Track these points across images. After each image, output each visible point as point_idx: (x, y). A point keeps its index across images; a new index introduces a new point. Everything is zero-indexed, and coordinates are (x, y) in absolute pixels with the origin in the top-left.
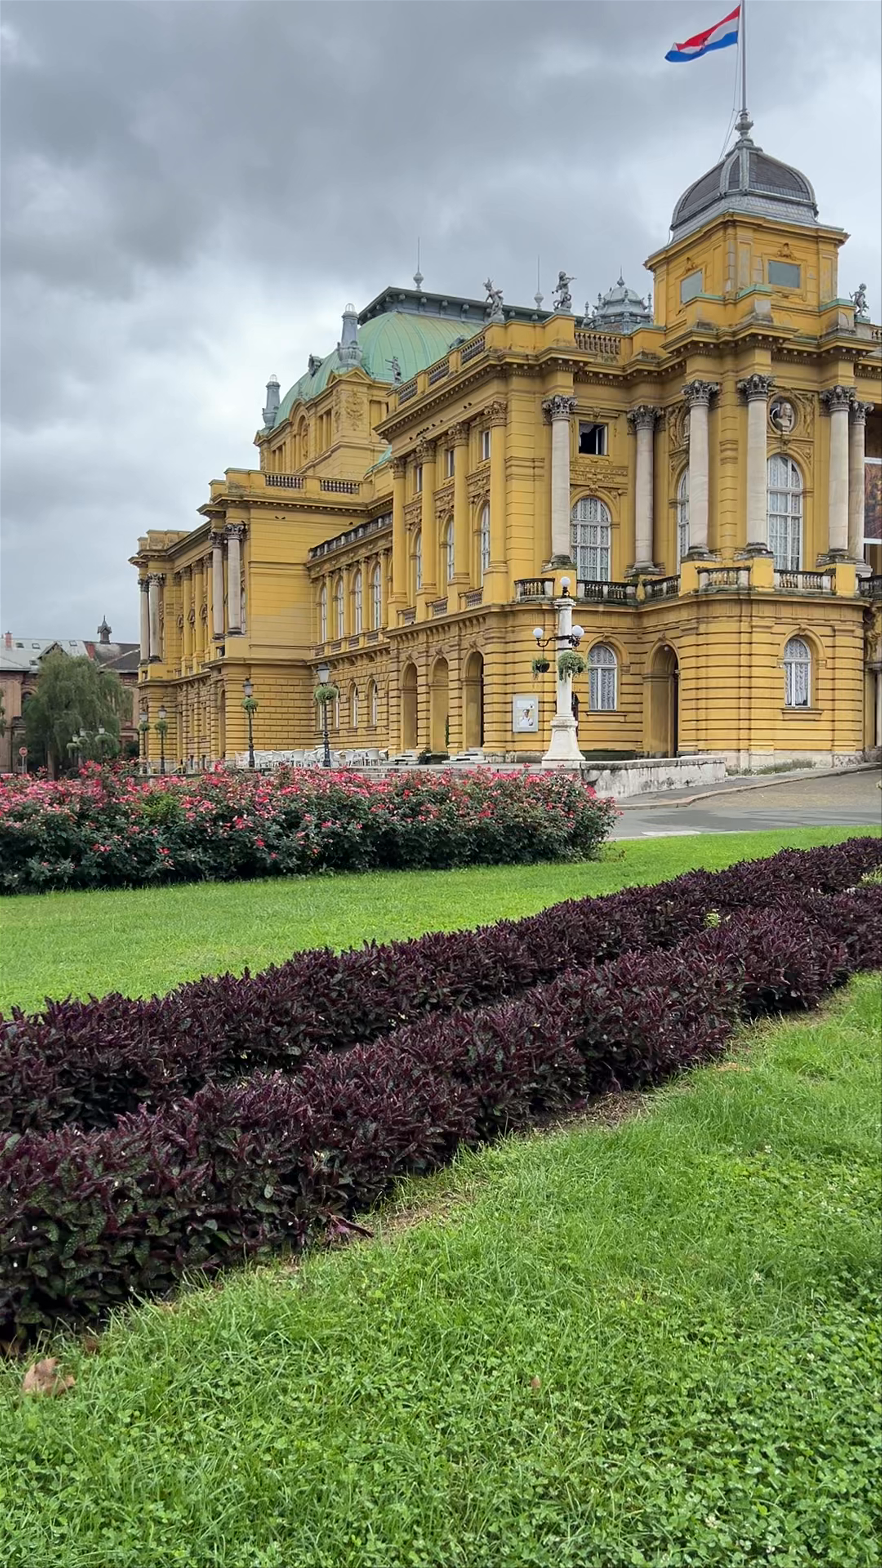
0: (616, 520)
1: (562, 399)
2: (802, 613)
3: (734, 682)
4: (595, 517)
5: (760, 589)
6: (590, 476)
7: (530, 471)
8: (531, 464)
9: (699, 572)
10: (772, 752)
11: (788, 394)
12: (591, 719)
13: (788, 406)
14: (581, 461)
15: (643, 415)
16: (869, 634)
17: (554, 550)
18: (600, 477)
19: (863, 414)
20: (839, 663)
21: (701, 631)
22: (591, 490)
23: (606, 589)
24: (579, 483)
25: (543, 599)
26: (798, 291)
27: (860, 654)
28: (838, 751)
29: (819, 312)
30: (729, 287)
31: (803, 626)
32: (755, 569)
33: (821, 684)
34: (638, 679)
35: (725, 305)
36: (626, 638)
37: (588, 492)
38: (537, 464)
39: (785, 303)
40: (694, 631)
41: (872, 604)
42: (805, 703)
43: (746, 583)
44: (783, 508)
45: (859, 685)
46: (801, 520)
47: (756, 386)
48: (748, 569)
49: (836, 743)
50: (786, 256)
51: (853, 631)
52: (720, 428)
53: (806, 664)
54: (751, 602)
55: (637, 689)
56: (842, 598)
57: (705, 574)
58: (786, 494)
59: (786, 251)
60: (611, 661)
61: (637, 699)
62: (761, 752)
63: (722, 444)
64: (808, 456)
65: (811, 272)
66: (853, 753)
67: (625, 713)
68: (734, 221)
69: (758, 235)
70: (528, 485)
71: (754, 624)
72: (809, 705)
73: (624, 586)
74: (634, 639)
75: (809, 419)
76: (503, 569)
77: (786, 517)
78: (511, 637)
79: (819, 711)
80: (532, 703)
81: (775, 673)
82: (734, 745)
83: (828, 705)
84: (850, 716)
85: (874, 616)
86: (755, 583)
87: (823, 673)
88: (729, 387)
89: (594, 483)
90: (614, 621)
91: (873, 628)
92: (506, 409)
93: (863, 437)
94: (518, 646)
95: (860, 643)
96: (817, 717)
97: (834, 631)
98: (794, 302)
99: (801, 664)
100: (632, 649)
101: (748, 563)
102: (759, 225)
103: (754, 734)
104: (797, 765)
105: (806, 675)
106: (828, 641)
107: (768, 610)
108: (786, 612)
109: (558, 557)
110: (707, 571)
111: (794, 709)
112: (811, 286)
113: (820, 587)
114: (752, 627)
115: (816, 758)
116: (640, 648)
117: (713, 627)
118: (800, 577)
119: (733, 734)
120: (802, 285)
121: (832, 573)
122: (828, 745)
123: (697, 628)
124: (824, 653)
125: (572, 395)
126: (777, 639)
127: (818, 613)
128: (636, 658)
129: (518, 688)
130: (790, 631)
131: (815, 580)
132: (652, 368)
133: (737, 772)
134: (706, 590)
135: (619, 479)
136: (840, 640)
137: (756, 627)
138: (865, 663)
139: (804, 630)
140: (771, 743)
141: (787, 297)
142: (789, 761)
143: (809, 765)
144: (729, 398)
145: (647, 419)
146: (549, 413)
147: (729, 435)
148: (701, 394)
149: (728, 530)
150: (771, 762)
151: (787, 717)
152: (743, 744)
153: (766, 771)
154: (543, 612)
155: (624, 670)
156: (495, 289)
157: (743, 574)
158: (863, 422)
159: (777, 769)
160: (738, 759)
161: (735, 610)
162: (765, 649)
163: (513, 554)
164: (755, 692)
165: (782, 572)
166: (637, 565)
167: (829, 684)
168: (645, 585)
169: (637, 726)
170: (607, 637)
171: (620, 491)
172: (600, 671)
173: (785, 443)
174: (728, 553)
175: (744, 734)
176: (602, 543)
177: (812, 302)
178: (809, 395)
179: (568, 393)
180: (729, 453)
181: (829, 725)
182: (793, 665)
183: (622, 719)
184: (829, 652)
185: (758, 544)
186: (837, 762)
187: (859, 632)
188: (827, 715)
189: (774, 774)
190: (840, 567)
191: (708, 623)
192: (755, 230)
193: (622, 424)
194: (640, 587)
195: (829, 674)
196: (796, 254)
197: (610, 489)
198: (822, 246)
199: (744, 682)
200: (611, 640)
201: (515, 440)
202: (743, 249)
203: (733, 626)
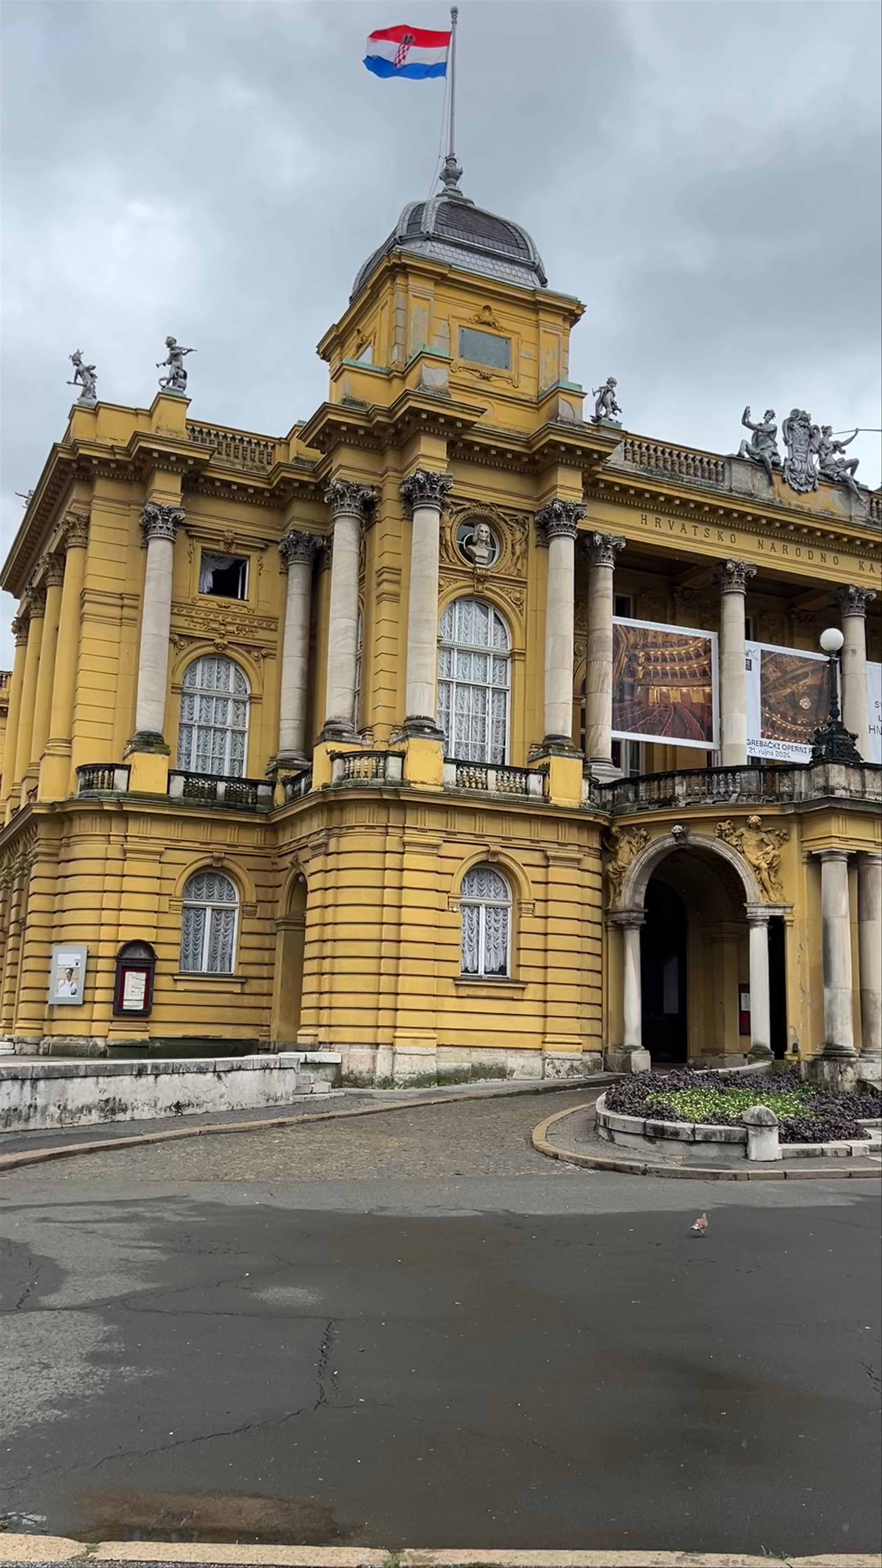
0: (257, 691)
1: (161, 509)
2: (493, 828)
3: (372, 932)
4: (226, 685)
5: (419, 787)
6: (215, 625)
7: (116, 612)
8: (118, 602)
9: (332, 759)
10: (434, 1050)
11: (486, 512)
12: (181, 986)
13: (485, 527)
14: (200, 603)
15: (296, 544)
16: (610, 867)
17: (138, 725)
18: (230, 628)
19: (610, 553)
20: (554, 909)
21: (332, 849)
22: (216, 645)
23: (221, 787)
24: (196, 634)
25: (110, 795)
26: (505, 373)
27: (596, 898)
28: (551, 1051)
29: (537, 404)
30: (395, 355)
31: (493, 848)
32: (410, 756)
33: (525, 941)
34: (268, 927)
35: (390, 380)
36: (251, 862)
37: (212, 649)
38: (126, 602)
39: (484, 386)
40: (323, 850)
41: (612, 822)
42: (503, 970)
43: (398, 777)
44: (480, 674)
45: (596, 947)
46: (508, 694)
47: (422, 487)
48: (402, 755)
49: (549, 1038)
50: (488, 324)
51: (578, 861)
52: (377, 552)
53: (505, 909)
54: (403, 806)
55: (267, 941)
56: (557, 808)
57: (338, 762)
58: (485, 655)
59: (486, 316)
60: (231, 898)
61: (266, 956)
62: (414, 1049)
63: (380, 573)
64: (519, 603)
65: (527, 349)
66: (579, 1055)
67: (243, 980)
68: (404, 266)
69: (442, 291)
70: (112, 632)
71: (406, 839)
72: (509, 975)
73: (254, 784)
74: (266, 864)
75: (518, 549)
76: (62, 751)
77: (484, 689)
78: (64, 854)
79: (521, 985)
80: (78, 957)
81: (446, 919)
82: (368, 1035)
83: (536, 975)
84: (573, 993)
85: (617, 840)
86: (409, 777)
87: (527, 923)
88: (391, 492)
89: (223, 636)
90: (227, 836)
91: (615, 859)
92: (87, 524)
93: (610, 584)
94: (72, 868)
95: (597, 882)
96: (517, 995)
97: (547, 858)
98: (497, 386)
99: (495, 908)
100: (259, 878)
101: (402, 747)
102: (443, 276)
103: (402, 1018)
104: (478, 1072)
105: (505, 926)
106: (538, 874)
107: (432, 821)
108: (463, 824)
109: (141, 734)
110: (341, 756)
111: (480, 979)
112: (526, 368)
113: (526, 791)
114: (404, 844)
115: (513, 1061)
116: (272, 879)
117: (346, 843)
118: (492, 774)
119: (368, 1018)
120: (513, 366)
121: (544, 772)
122: (535, 1041)
123: (326, 845)
124: (530, 892)
125: (178, 505)
126: (448, 865)
127: (520, 831)
128: (269, 894)
129: (65, 933)
130: (471, 854)
131: (518, 780)
132: (306, 479)
133: (371, 1082)
134: (338, 785)
135: (261, 634)
136: (557, 873)
137: (410, 844)
138: (606, 913)
139: (495, 854)
140: (433, 1034)
141: (486, 378)
142: (467, 1065)
143: (502, 1073)
144: (390, 508)
145: (301, 550)
146: (145, 529)
147: (387, 560)
148: (347, 501)
149: (383, 697)
150: (430, 1066)
151: (463, 992)
152: (383, 1035)
153: (422, 1081)
154: (109, 815)
155: (248, 910)
156: (86, 362)
157: (394, 764)
158: (611, 563)
159: (441, 1078)
160: (374, 1059)
161: (380, 818)
162: (427, 880)
163: (79, 729)
164: (406, 949)
165: (459, 764)
166: (281, 755)
167: (538, 942)
168: (284, 784)
169: (264, 1001)
170: (219, 859)
171: (264, 652)
172: (209, 912)
173: (482, 579)
174: (381, 732)
175: (385, 1018)
176: (235, 723)
177: (527, 389)
178: (520, 516)
179: (174, 501)
180: (386, 587)
181: (537, 1009)
182: (482, 910)
183: (237, 988)
184: (539, 892)
185: (418, 718)
186: (549, 1070)
187: (592, 863)
188: (533, 991)
189: (435, 1088)
190: (557, 763)
191: (340, 836)
192: (437, 283)
193: (272, 558)
194: (279, 788)
195: (538, 925)
196: (503, 323)
197: (249, 648)
198: (542, 316)
199: (388, 932)
200: (226, 863)
201: (93, 567)
202: (416, 306)
203: (374, 842)
